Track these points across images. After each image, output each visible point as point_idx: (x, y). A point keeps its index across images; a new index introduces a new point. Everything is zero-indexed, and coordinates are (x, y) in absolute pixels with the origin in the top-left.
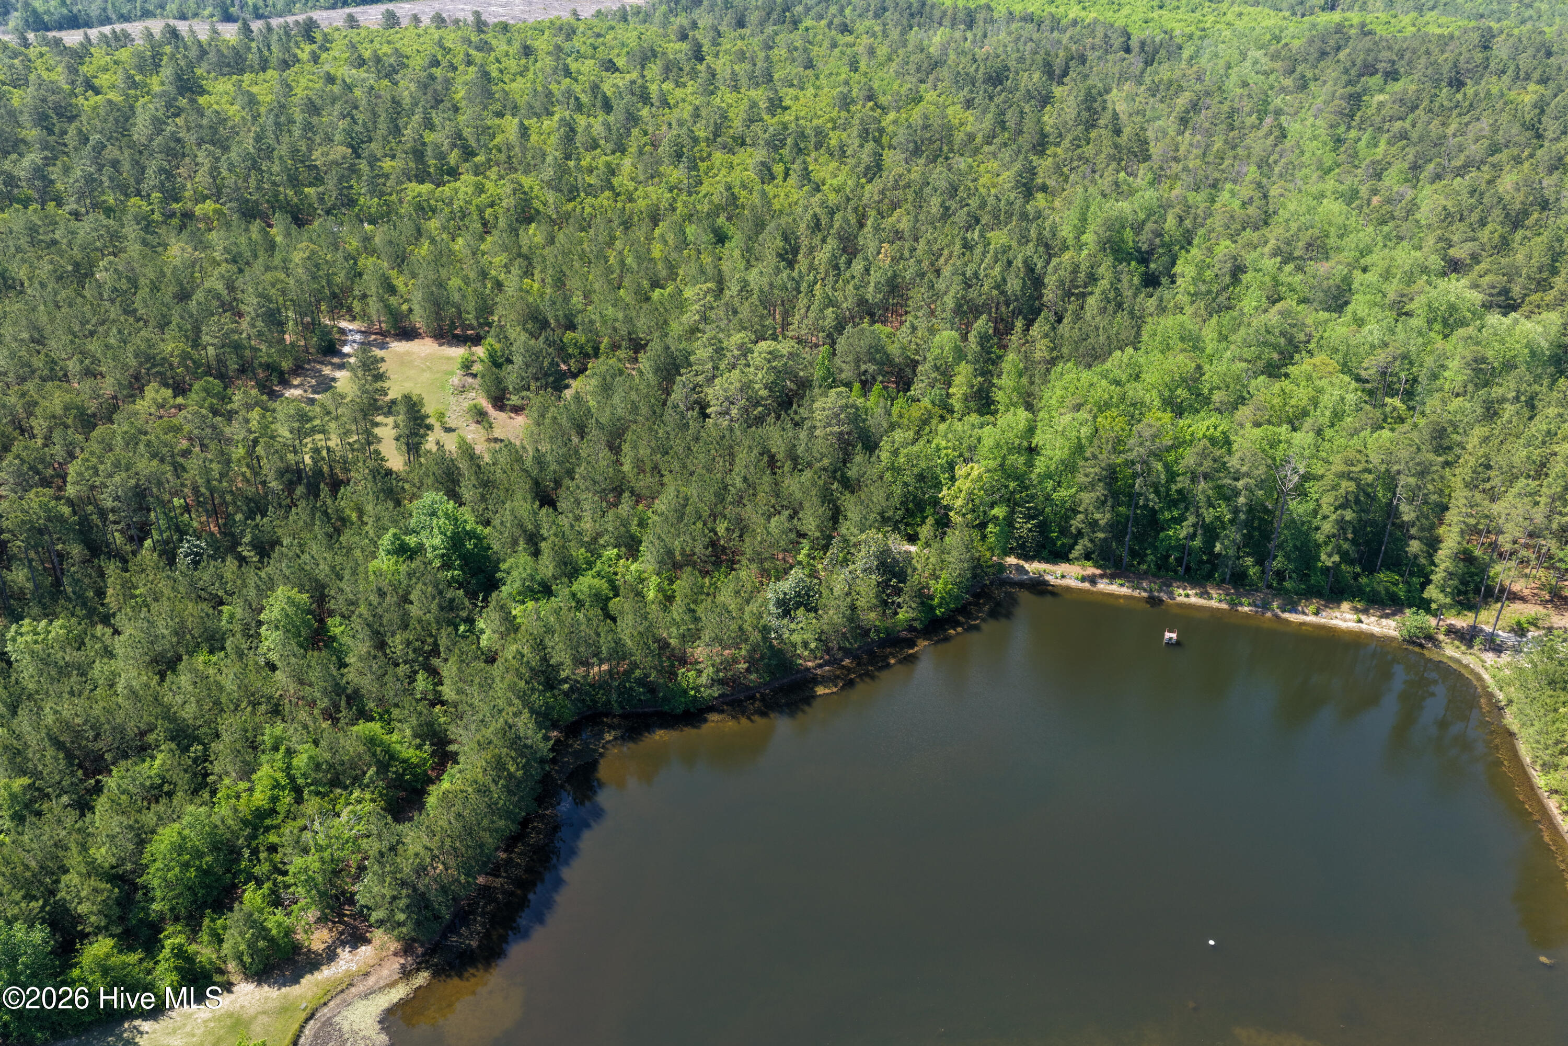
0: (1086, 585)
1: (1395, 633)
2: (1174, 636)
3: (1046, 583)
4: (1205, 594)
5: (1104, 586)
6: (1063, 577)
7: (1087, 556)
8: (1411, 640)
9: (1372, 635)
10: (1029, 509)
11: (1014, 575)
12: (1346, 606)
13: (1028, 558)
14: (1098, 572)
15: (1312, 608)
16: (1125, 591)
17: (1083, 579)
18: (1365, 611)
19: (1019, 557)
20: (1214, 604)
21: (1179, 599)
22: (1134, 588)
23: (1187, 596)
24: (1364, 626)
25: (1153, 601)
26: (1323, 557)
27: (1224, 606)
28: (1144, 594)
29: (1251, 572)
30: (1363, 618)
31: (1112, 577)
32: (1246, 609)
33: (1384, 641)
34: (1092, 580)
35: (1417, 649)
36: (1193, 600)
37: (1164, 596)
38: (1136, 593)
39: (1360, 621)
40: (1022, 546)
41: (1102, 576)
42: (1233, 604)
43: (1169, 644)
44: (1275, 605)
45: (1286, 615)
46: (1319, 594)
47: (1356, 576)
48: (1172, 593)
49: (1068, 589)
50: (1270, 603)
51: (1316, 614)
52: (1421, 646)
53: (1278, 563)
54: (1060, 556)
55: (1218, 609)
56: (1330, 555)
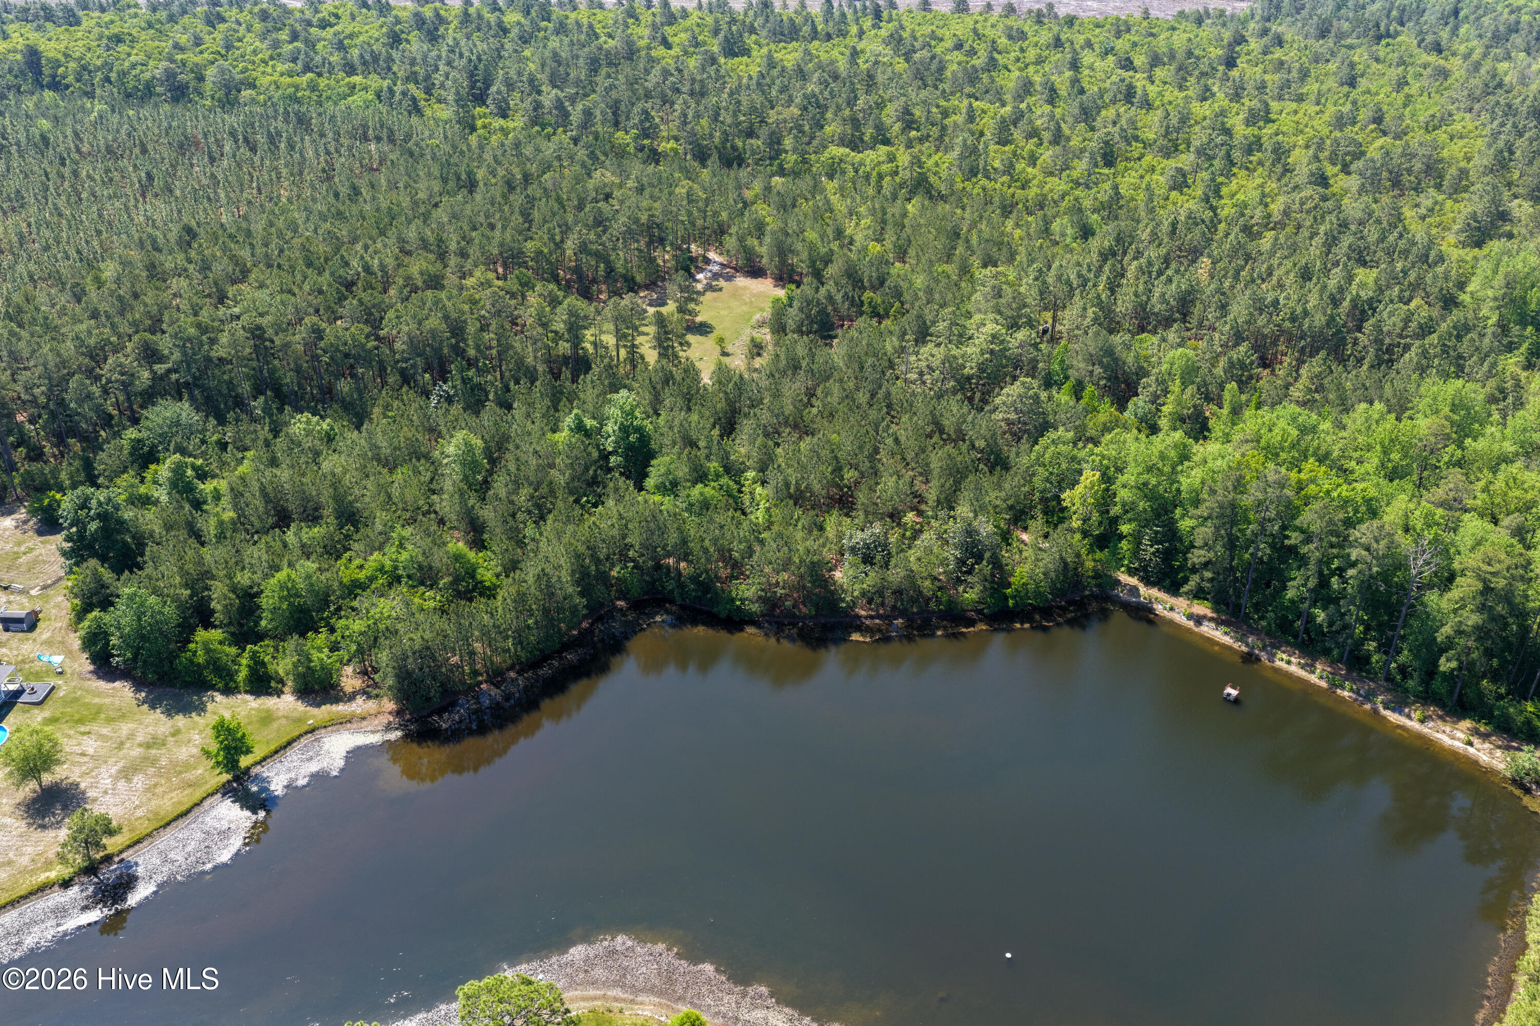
0: (1191, 624)
1: (1501, 766)
2: (1234, 692)
3: (1151, 610)
4: (1311, 668)
5: (1208, 630)
6: (1172, 609)
7: (1198, 594)
8: (1517, 782)
9: (1475, 763)
10: (1156, 533)
11: (1123, 595)
12: (1467, 724)
13: (1148, 583)
14: (1210, 613)
15: (1416, 715)
16: (1227, 640)
17: (1190, 617)
18: (1485, 737)
19: (1141, 579)
20: (1313, 679)
21: (1278, 663)
22: (1237, 640)
23: (1289, 663)
24: (1471, 750)
25: (1250, 658)
26: (1443, 660)
27: (1324, 684)
28: (1244, 649)
29: (1375, 658)
30: (1476, 741)
31: (1218, 622)
32: (1346, 694)
33: (1493, 772)
34: (1199, 620)
35: (1518, 792)
36: (1294, 669)
37: (1264, 656)
38: (1236, 646)
39: (1470, 744)
40: (1145, 569)
41: (1211, 619)
42: (1333, 685)
43: (1227, 699)
44: (1380, 698)
45: (1388, 714)
46: (1439, 702)
47: (1500, 697)
48: (1274, 655)
49: (1171, 622)
50: (1375, 696)
51: (1422, 721)
52: (1528, 791)
53: (1404, 657)
54: (1174, 589)
55: (1314, 685)
56: (1448, 660)
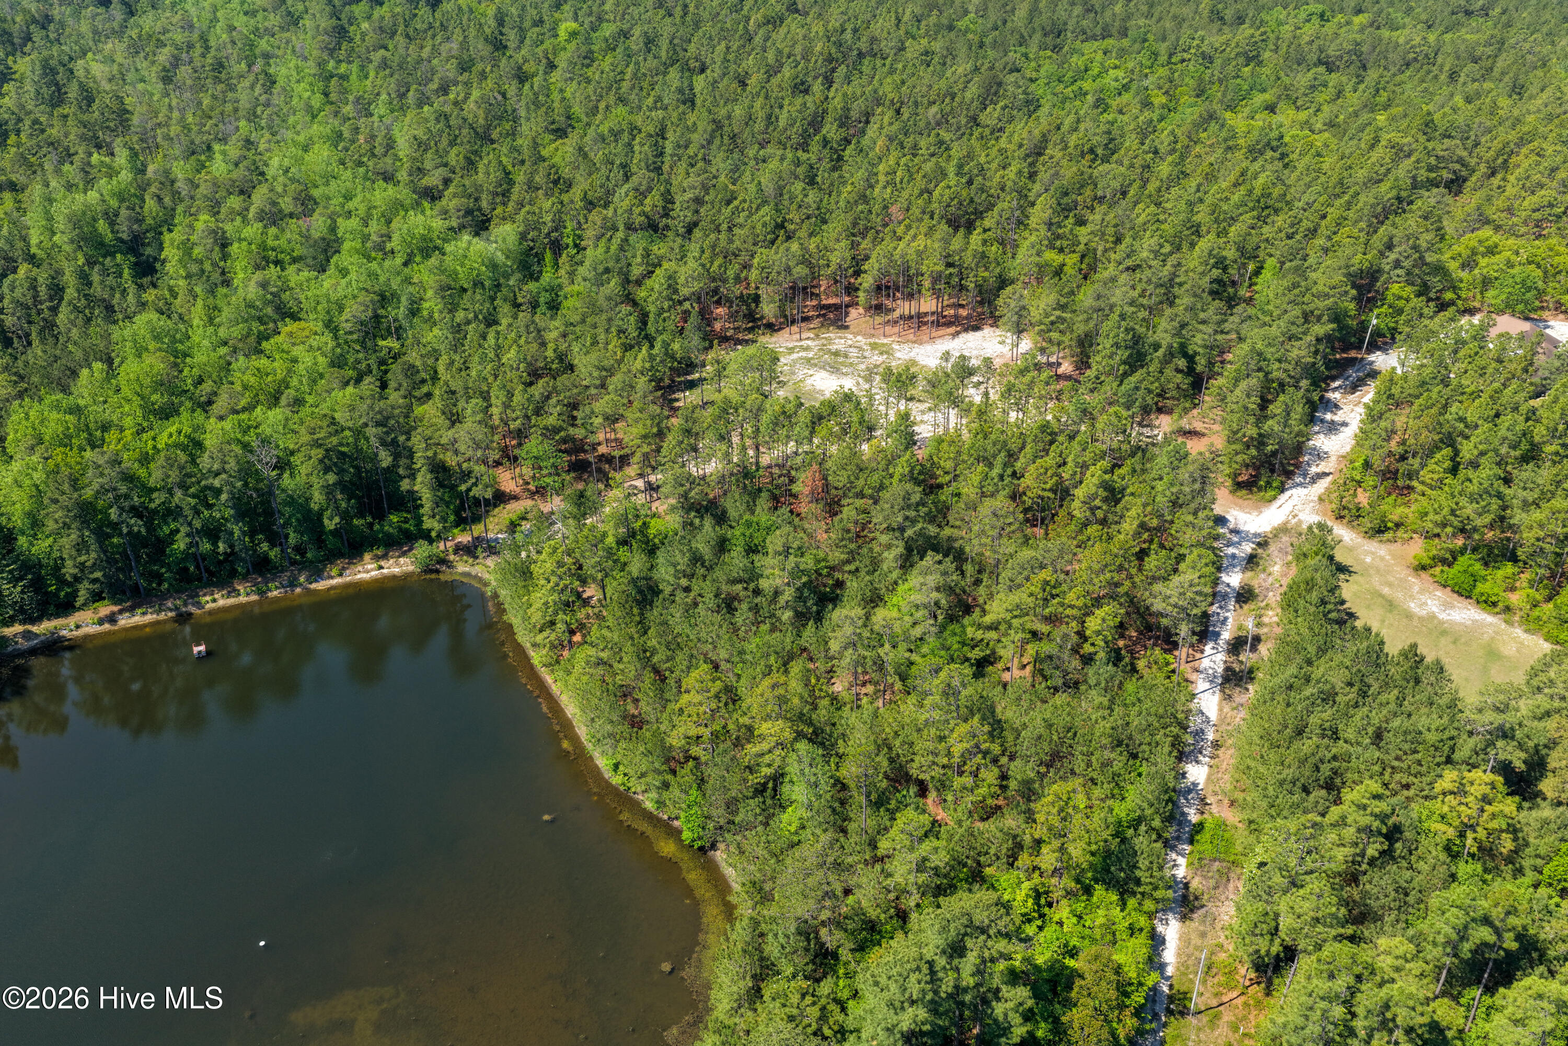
0: (107, 626)
1: (411, 568)
2: (202, 648)
3: (61, 639)
4: (234, 592)
5: (125, 621)
6: (78, 627)
7: (97, 597)
8: (428, 570)
9: (394, 577)
10: (11, 572)
11: (23, 644)
12: (367, 557)
13: (33, 621)
14: (116, 608)
15: (334, 572)
16: (150, 618)
17: (101, 622)
18: (385, 557)
19: (23, 622)
20: (243, 599)
21: (208, 606)
22: (158, 612)
23: (214, 601)
24: (385, 571)
25: (183, 618)
26: (326, 522)
27: (254, 598)
28: (170, 614)
29: (272, 554)
30: (382, 563)
31: (131, 610)
32: (275, 593)
33: (407, 576)
34: (111, 619)
35: (433, 576)
36: (221, 603)
37: (192, 609)
38: (162, 616)
39: (381, 567)
40: (22, 611)
41: (121, 612)
42: (261, 593)
43: (201, 658)
44: (302, 579)
45: (313, 586)
46: (342, 555)
47: (371, 525)
48: (199, 603)
49: (87, 637)
50: (296, 579)
51: (341, 575)
52: (437, 571)
53: (293, 538)
54: (67, 607)
55: (249, 603)
56: (331, 519)
